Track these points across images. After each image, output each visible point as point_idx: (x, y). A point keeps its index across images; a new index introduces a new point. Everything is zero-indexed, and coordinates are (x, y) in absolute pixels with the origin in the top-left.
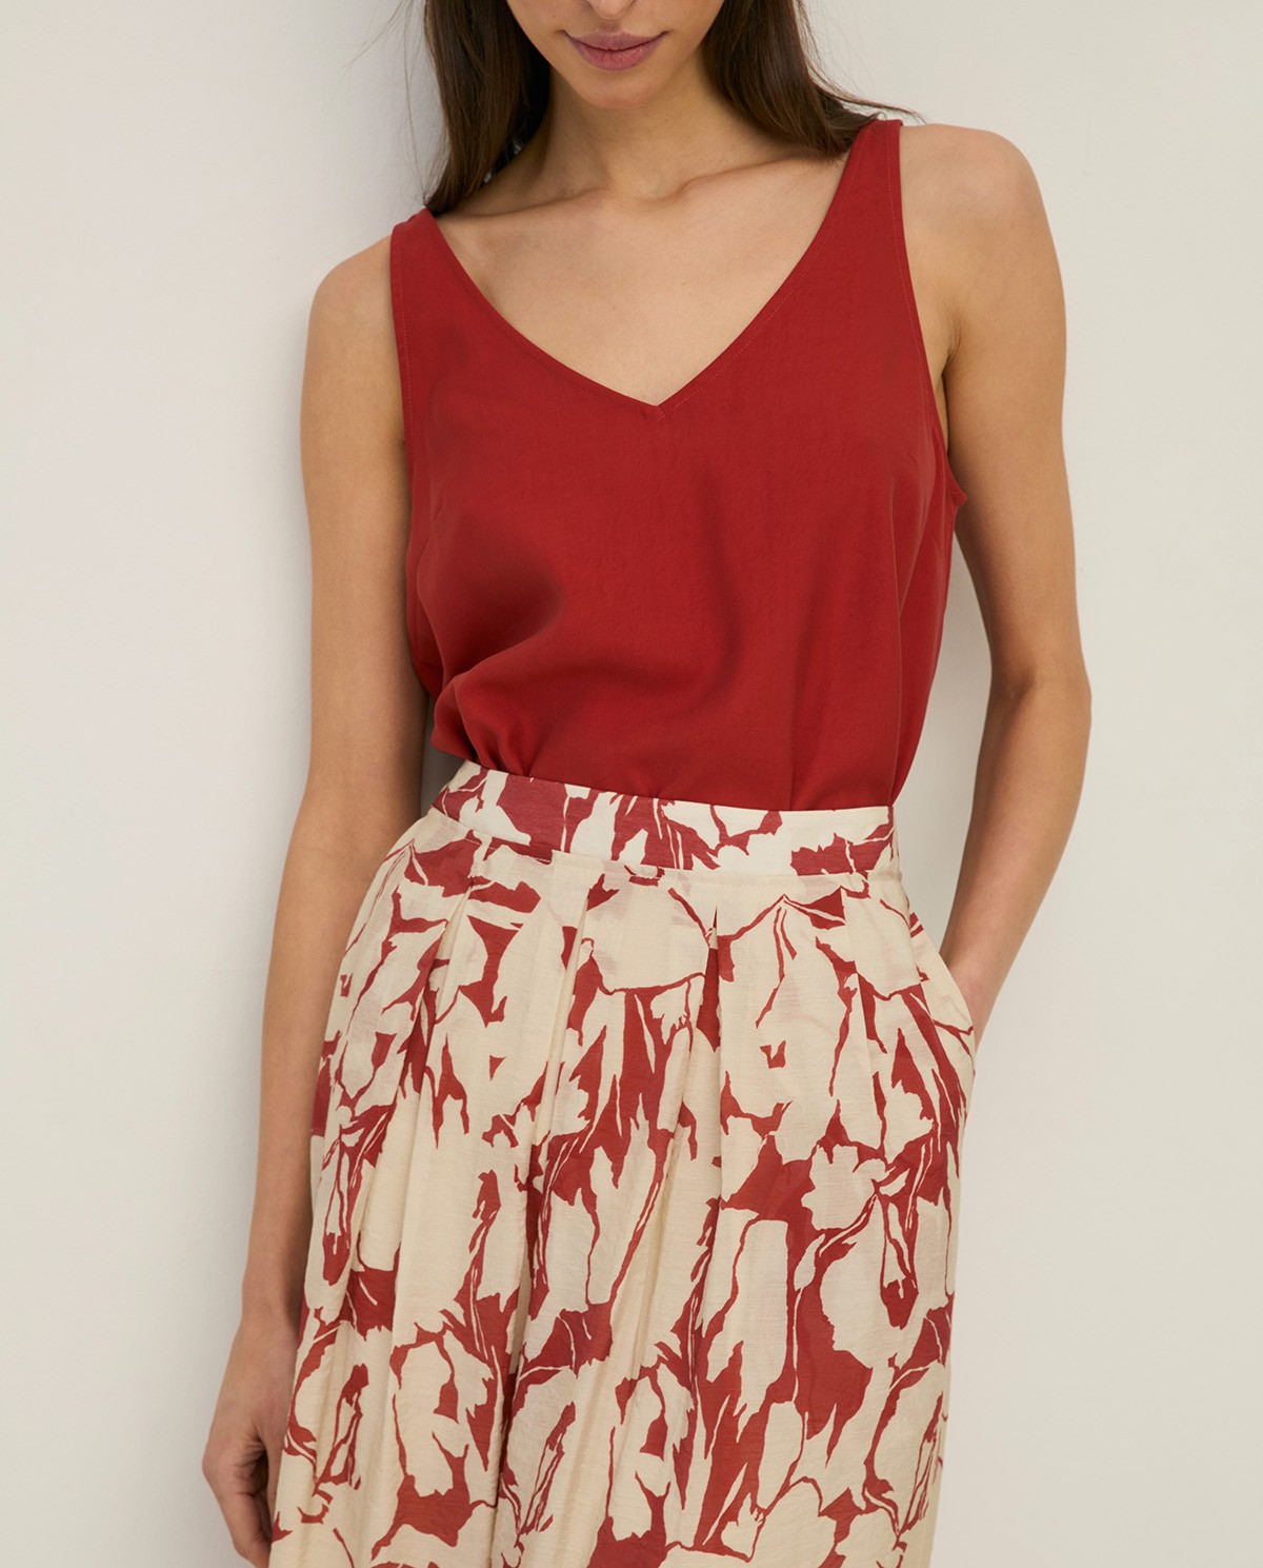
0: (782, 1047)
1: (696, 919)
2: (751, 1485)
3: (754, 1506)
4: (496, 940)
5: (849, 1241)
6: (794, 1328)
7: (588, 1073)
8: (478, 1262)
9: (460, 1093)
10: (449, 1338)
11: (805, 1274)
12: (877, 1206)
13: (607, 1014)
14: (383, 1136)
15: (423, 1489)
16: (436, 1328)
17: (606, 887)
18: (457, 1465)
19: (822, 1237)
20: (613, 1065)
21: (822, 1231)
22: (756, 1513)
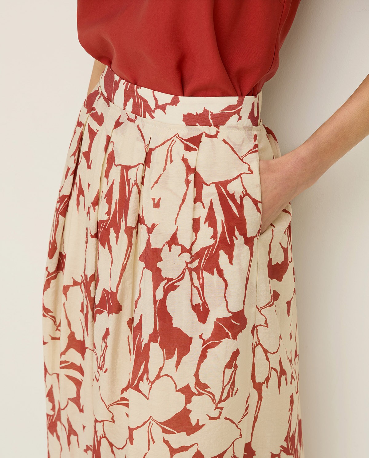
0: (159, 200)
1: (144, 139)
2: (146, 370)
3: (148, 379)
5: (177, 284)
6: (157, 315)
7: (109, 197)
10: (83, 286)
11: (160, 295)
12: (187, 272)
13: (115, 173)
14: (67, 206)
15: (77, 338)
16: (80, 282)
17: (120, 121)
18: (84, 332)
19: (166, 281)
20: (116, 195)
21: (166, 278)
22: (149, 382)
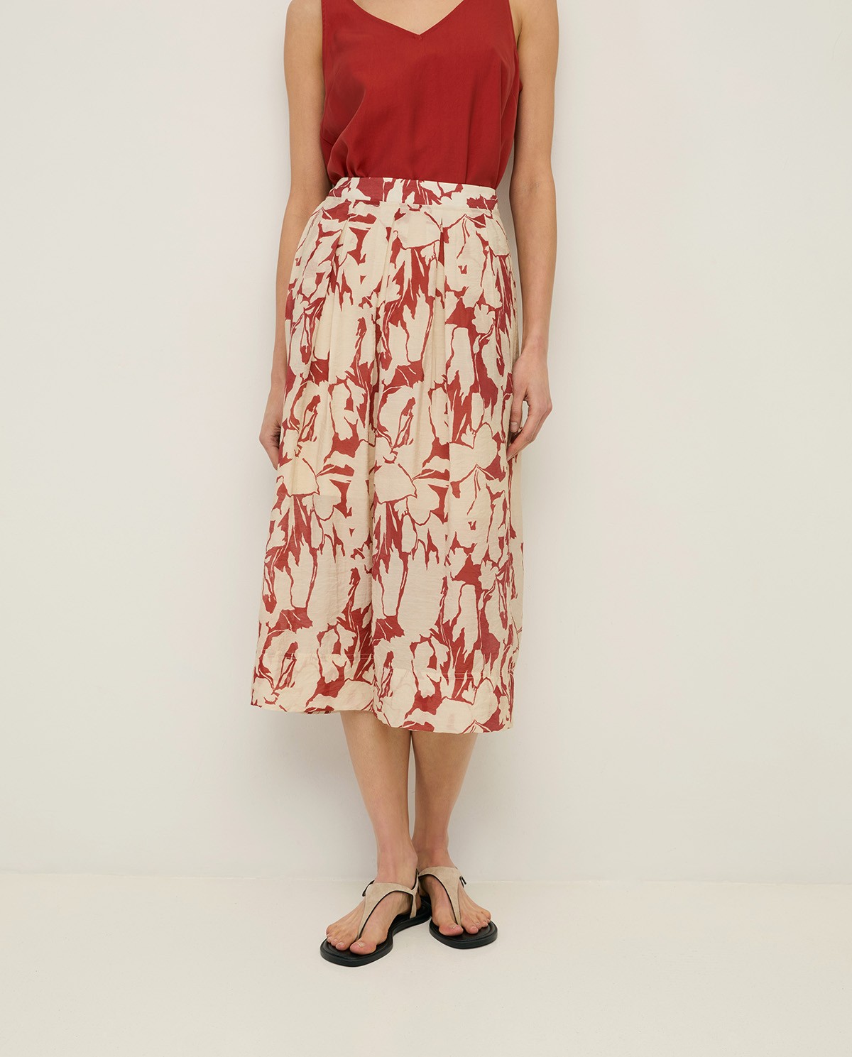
0: (466, 267)
1: (435, 222)
2: (468, 422)
4: (361, 235)
5: (488, 338)
6: (476, 368)
7: (399, 278)
8: (359, 352)
9: (349, 290)
10: (349, 382)
11: (476, 348)
13: (405, 257)
14: (322, 309)
15: (342, 438)
16: (344, 378)
17: (401, 213)
18: (354, 427)
19: (479, 337)
20: (408, 275)
21: (479, 334)
22: (472, 430)
